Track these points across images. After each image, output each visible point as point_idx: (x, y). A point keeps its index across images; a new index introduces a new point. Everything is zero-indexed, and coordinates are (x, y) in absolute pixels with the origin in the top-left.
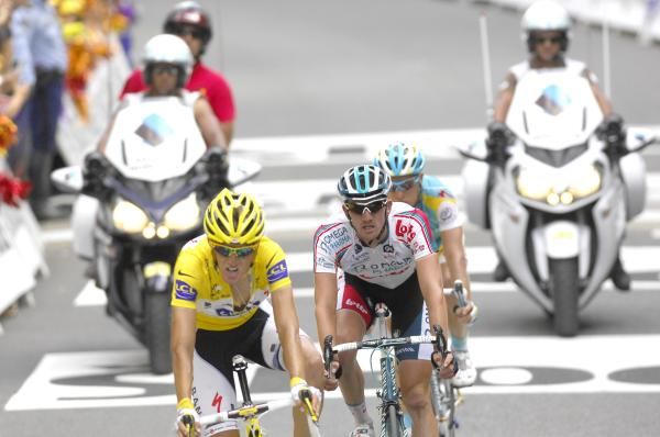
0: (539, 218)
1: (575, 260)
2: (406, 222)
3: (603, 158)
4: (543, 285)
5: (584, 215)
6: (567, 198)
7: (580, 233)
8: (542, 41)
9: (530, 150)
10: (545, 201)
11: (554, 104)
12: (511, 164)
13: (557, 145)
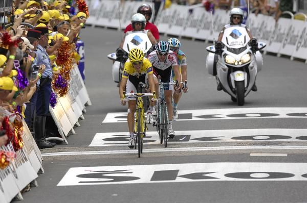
0: (232, 69)
1: (243, 81)
2: (171, 56)
3: (251, 51)
4: (233, 90)
5: (245, 68)
6: (240, 63)
7: (244, 74)
8: (235, 18)
9: (229, 49)
10: (234, 64)
11: (236, 35)
12: (223, 53)
13: (237, 47)
